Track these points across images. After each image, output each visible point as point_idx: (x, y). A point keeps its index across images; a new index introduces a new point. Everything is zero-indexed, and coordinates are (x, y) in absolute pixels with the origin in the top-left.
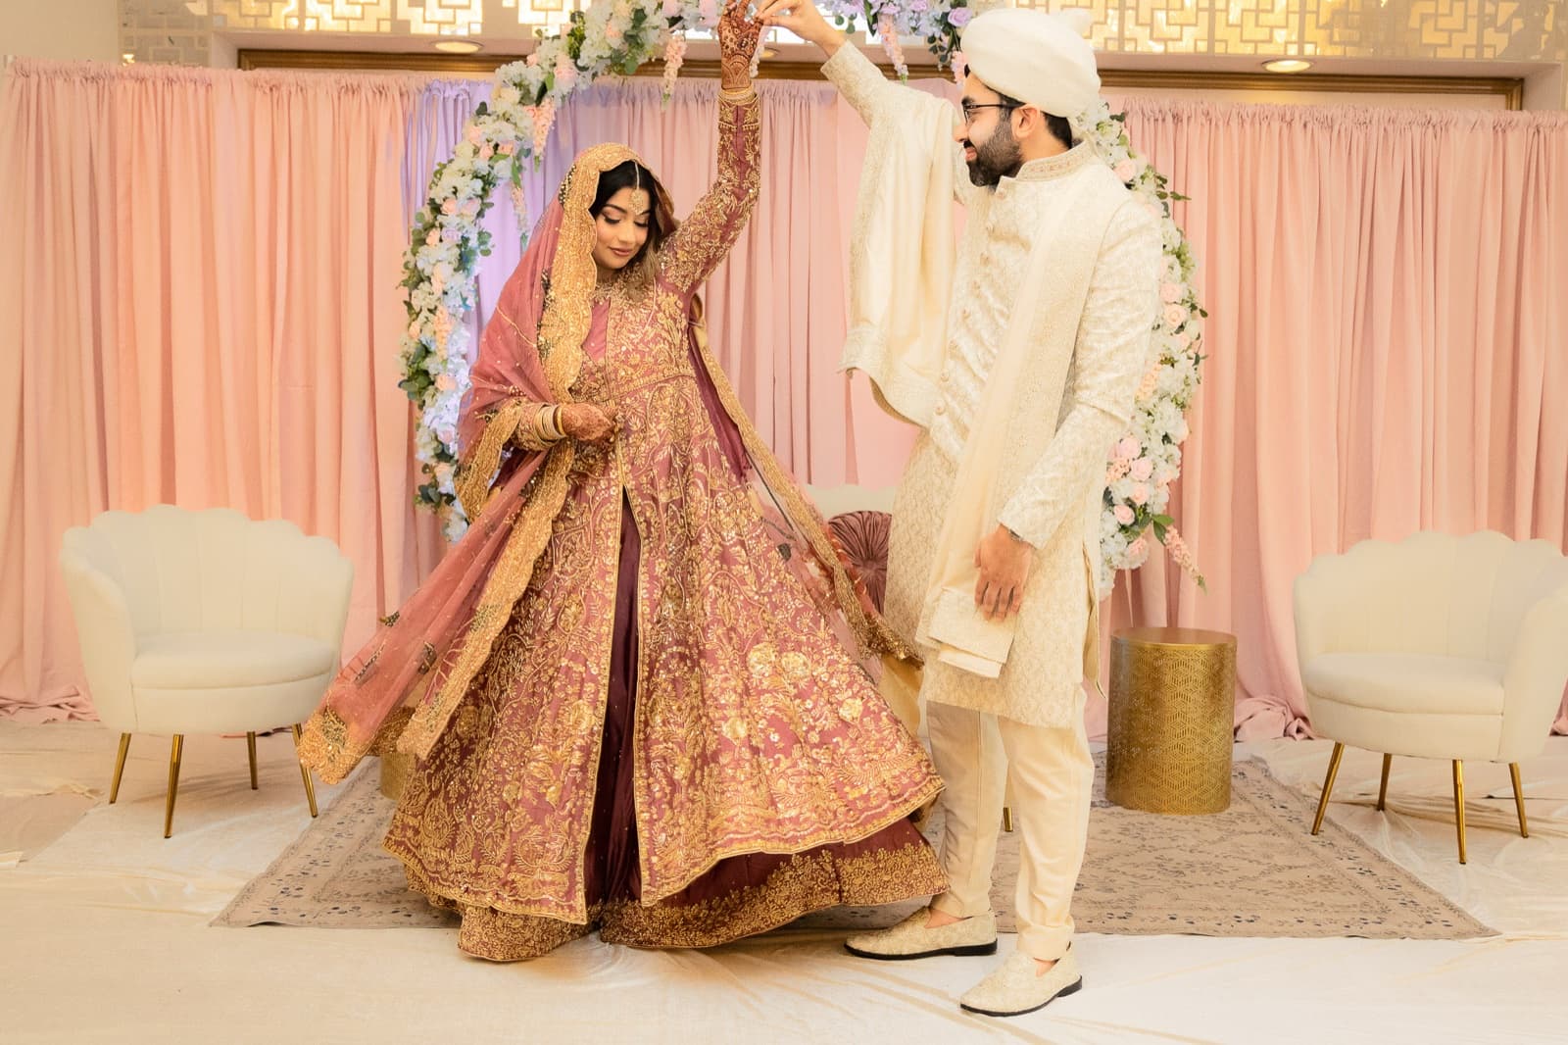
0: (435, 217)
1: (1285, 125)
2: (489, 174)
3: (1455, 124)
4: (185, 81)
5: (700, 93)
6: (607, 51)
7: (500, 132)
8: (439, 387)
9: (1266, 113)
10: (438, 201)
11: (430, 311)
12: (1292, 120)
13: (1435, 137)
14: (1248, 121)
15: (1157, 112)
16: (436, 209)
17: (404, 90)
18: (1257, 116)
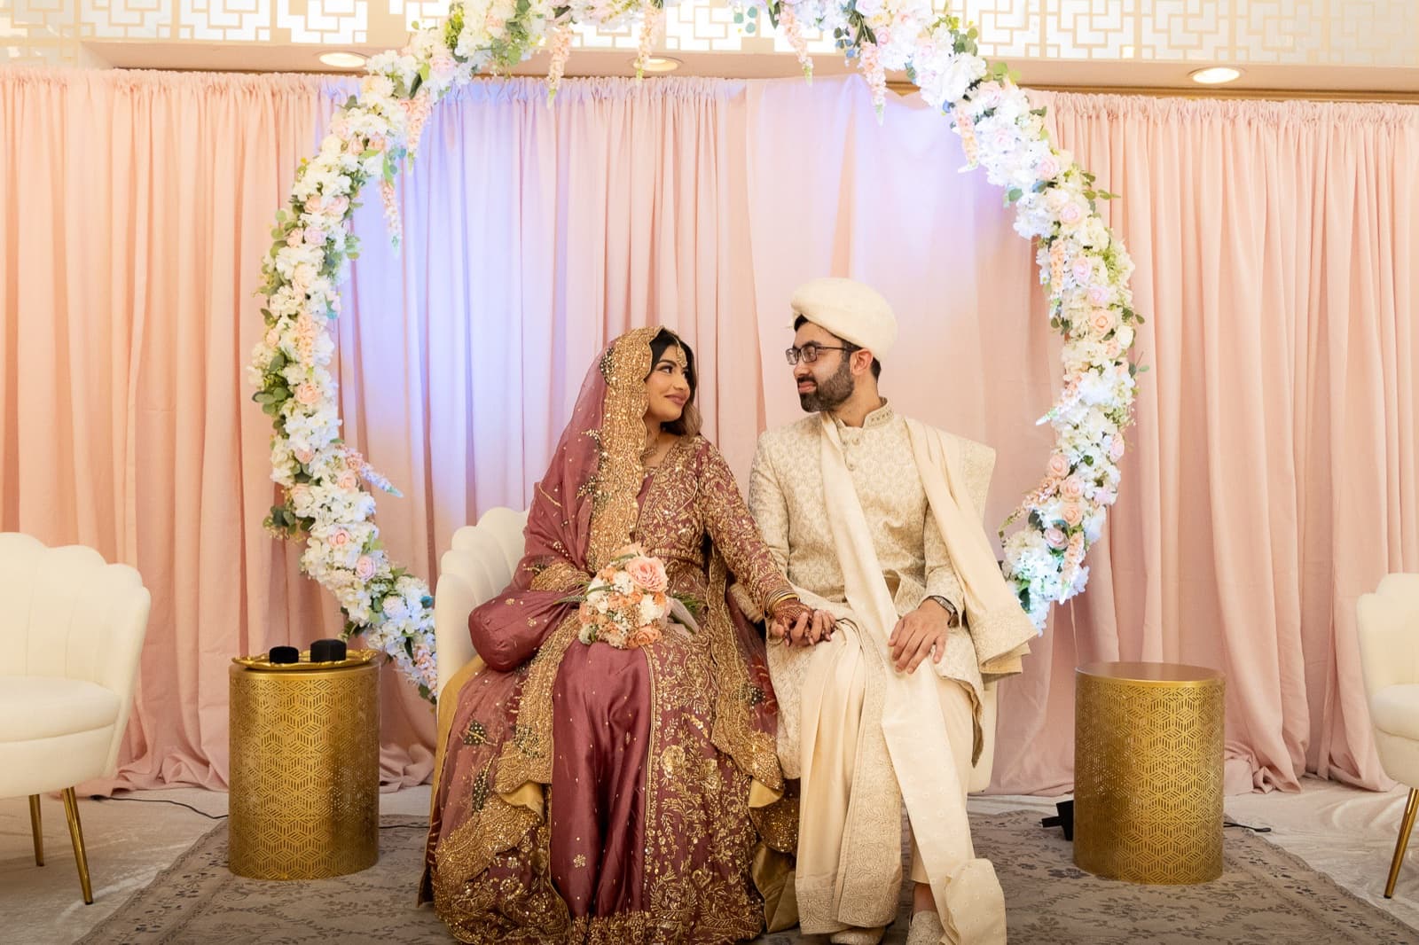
0: (298, 216)
1: (1228, 123)
2: (358, 171)
3: (1410, 120)
4: (38, 82)
5: (597, 91)
6: (487, 41)
7: (370, 124)
8: (299, 399)
9: (1208, 110)
10: (302, 198)
11: (290, 316)
12: (1235, 117)
13: (1389, 134)
14: (1189, 117)
15: (1091, 109)
16: (300, 208)
17: (276, 88)
18: (1198, 113)
